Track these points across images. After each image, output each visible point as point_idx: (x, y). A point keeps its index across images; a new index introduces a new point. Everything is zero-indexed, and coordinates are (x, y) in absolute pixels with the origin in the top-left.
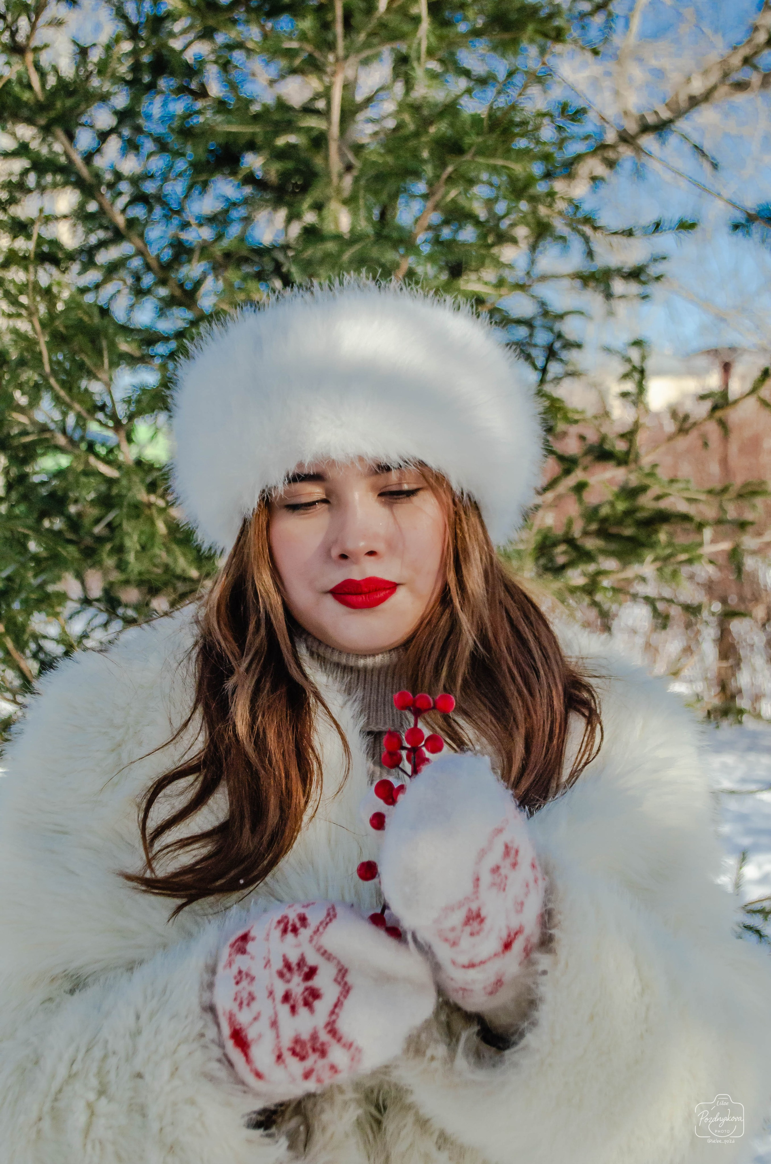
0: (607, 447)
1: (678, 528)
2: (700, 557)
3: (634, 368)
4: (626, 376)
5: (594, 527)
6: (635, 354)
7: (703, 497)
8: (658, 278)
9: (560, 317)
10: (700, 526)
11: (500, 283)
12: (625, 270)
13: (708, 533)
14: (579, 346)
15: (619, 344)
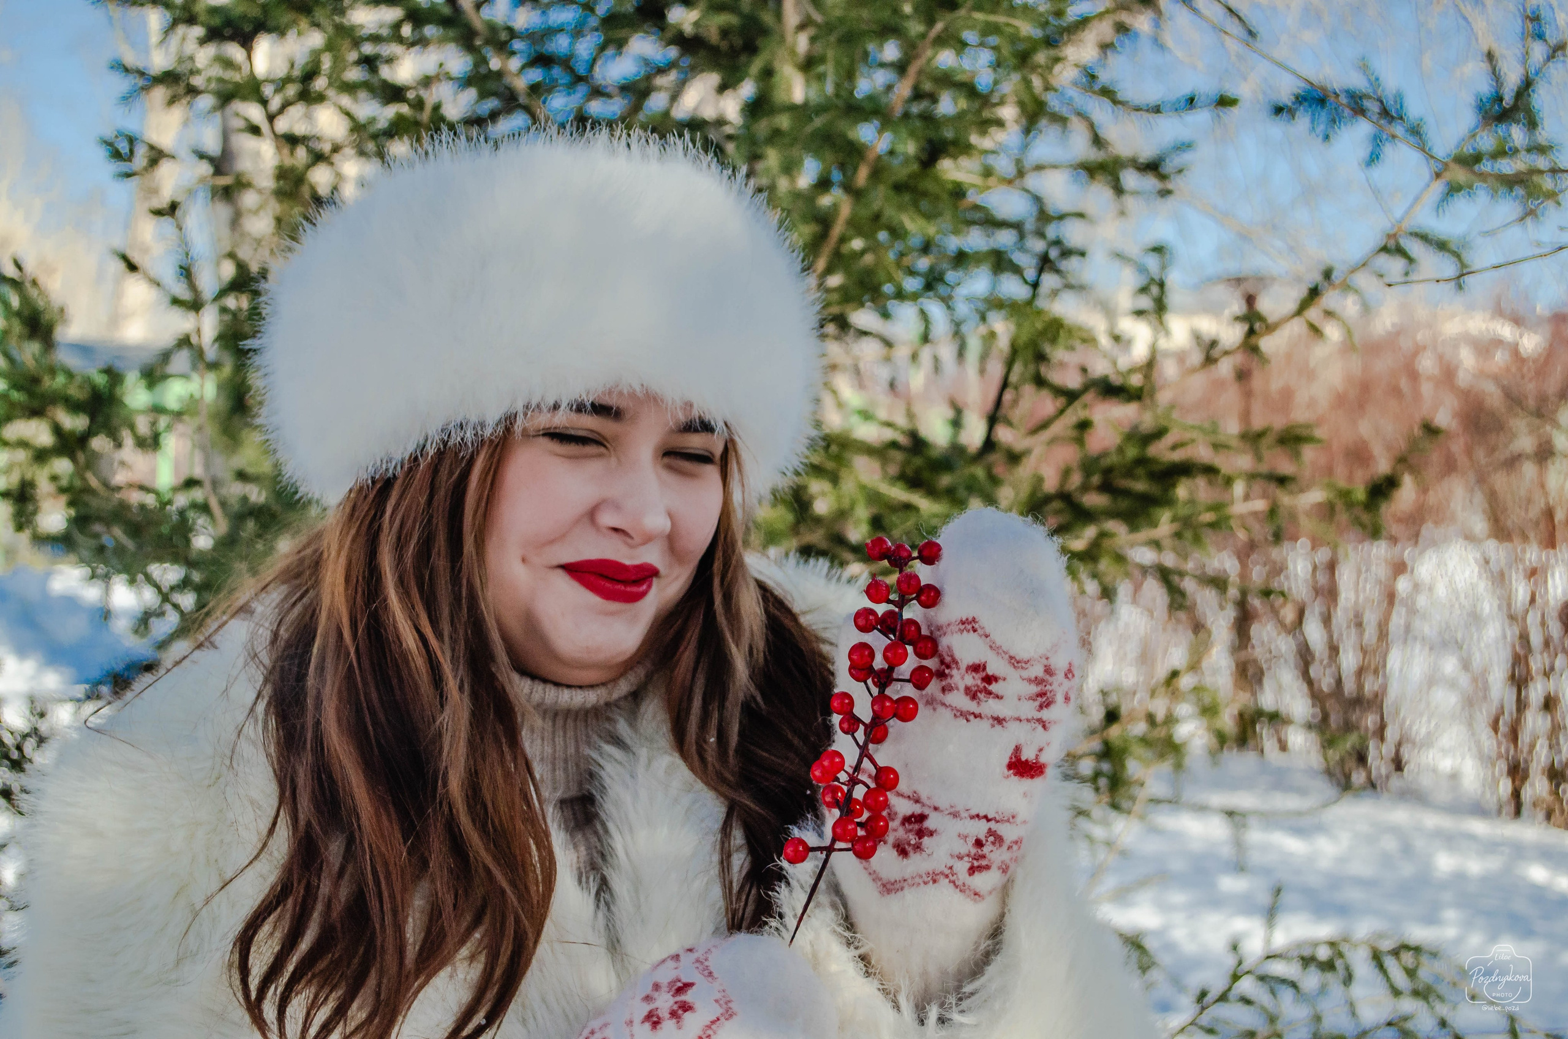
0: (1116, 380)
1: (1201, 483)
2: (1228, 517)
3: (1152, 280)
4: (1144, 290)
5: (1096, 479)
6: (1152, 263)
7: (1234, 442)
8: (1180, 171)
9: (1061, 217)
10: (1229, 481)
11: (988, 172)
12: (1141, 160)
13: (1239, 488)
14: (1082, 254)
15: (1133, 250)
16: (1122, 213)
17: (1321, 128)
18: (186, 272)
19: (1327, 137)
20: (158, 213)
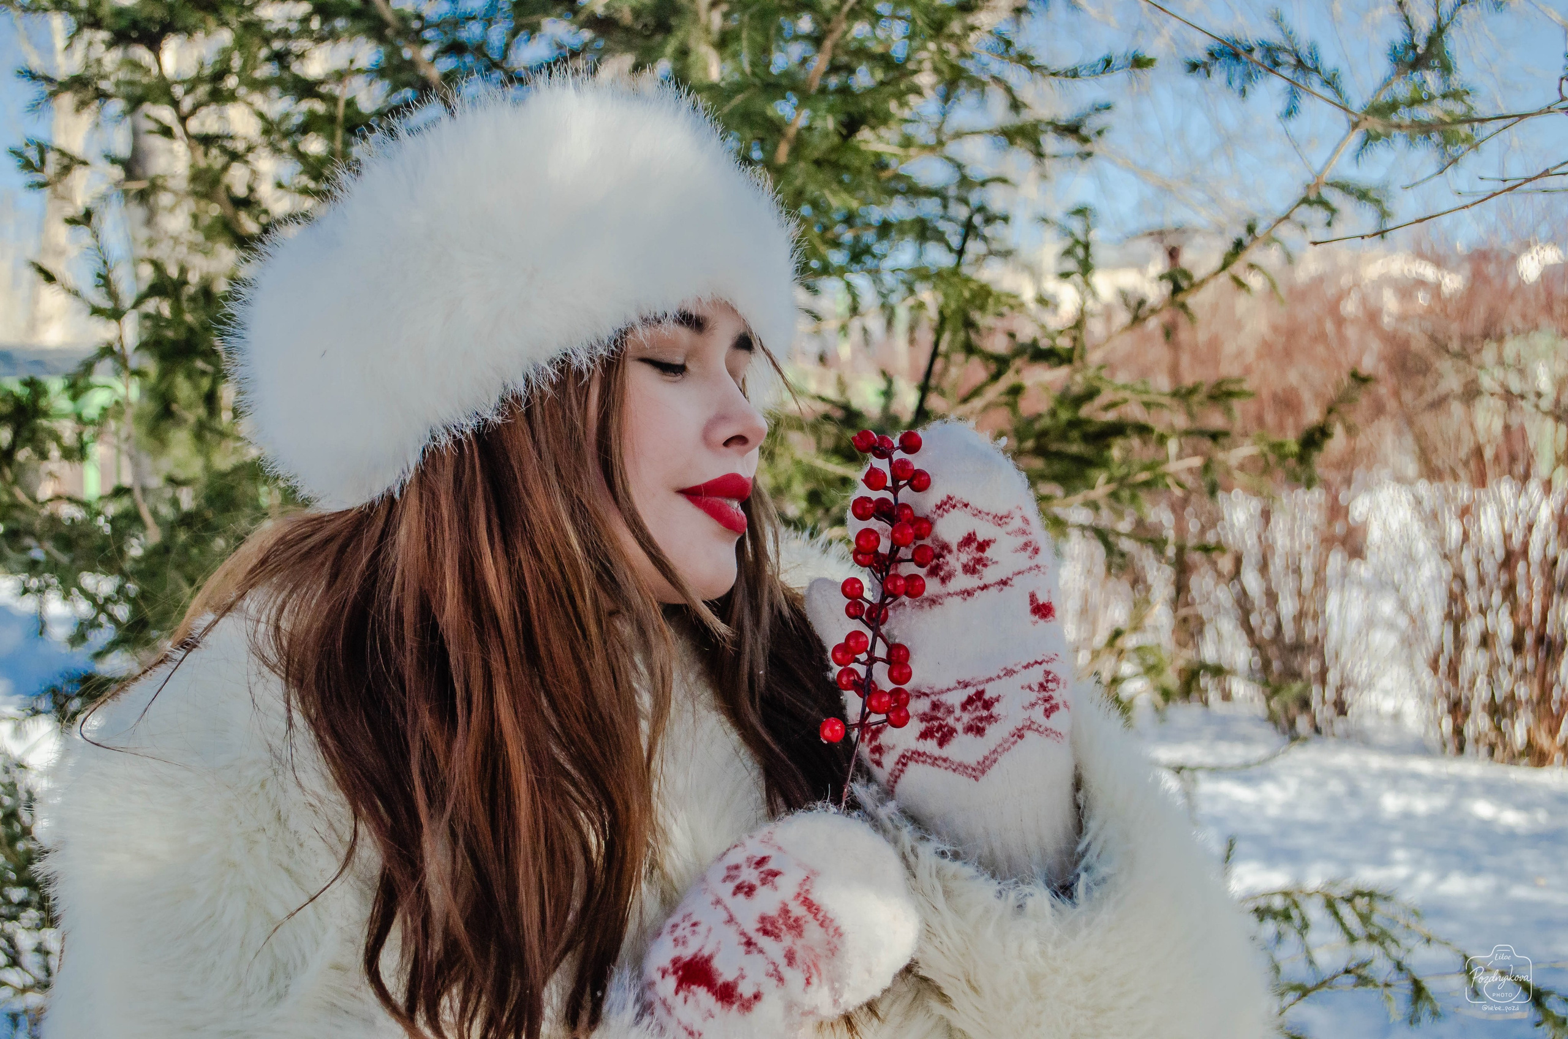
0: (1044, 344)
1: (1135, 442)
2: (1164, 476)
3: (1077, 242)
4: (1068, 253)
5: (1030, 444)
6: (1076, 225)
7: (1166, 400)
8: (1100, 133)
9: (983, 184)
10: (1162, 439)
11: (907, 142)
12: (1060, 123)
13: (1172, 446)
14: (1005, 219)
15: (1057, 213)
16: (1044, 177)
17: (1237, 83)
18: (105, 281)
19: (1243, 92)
20: (72, 221)
